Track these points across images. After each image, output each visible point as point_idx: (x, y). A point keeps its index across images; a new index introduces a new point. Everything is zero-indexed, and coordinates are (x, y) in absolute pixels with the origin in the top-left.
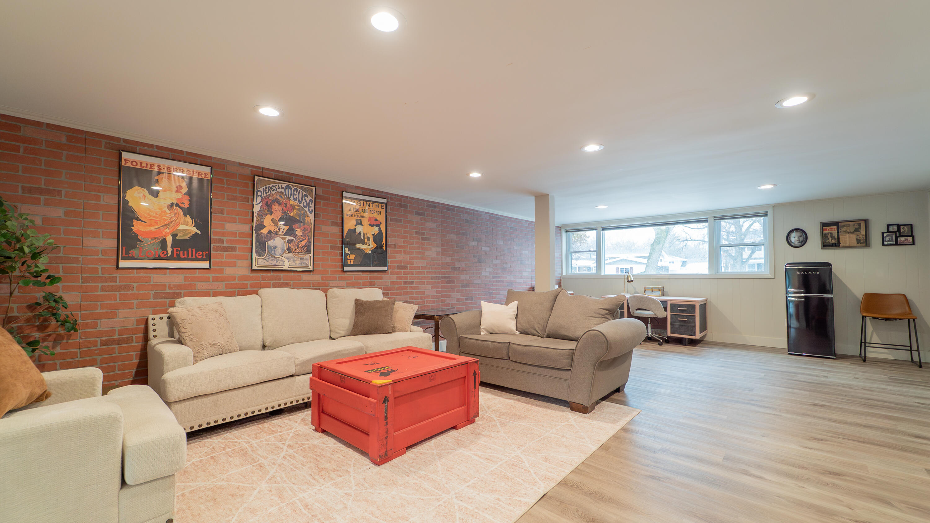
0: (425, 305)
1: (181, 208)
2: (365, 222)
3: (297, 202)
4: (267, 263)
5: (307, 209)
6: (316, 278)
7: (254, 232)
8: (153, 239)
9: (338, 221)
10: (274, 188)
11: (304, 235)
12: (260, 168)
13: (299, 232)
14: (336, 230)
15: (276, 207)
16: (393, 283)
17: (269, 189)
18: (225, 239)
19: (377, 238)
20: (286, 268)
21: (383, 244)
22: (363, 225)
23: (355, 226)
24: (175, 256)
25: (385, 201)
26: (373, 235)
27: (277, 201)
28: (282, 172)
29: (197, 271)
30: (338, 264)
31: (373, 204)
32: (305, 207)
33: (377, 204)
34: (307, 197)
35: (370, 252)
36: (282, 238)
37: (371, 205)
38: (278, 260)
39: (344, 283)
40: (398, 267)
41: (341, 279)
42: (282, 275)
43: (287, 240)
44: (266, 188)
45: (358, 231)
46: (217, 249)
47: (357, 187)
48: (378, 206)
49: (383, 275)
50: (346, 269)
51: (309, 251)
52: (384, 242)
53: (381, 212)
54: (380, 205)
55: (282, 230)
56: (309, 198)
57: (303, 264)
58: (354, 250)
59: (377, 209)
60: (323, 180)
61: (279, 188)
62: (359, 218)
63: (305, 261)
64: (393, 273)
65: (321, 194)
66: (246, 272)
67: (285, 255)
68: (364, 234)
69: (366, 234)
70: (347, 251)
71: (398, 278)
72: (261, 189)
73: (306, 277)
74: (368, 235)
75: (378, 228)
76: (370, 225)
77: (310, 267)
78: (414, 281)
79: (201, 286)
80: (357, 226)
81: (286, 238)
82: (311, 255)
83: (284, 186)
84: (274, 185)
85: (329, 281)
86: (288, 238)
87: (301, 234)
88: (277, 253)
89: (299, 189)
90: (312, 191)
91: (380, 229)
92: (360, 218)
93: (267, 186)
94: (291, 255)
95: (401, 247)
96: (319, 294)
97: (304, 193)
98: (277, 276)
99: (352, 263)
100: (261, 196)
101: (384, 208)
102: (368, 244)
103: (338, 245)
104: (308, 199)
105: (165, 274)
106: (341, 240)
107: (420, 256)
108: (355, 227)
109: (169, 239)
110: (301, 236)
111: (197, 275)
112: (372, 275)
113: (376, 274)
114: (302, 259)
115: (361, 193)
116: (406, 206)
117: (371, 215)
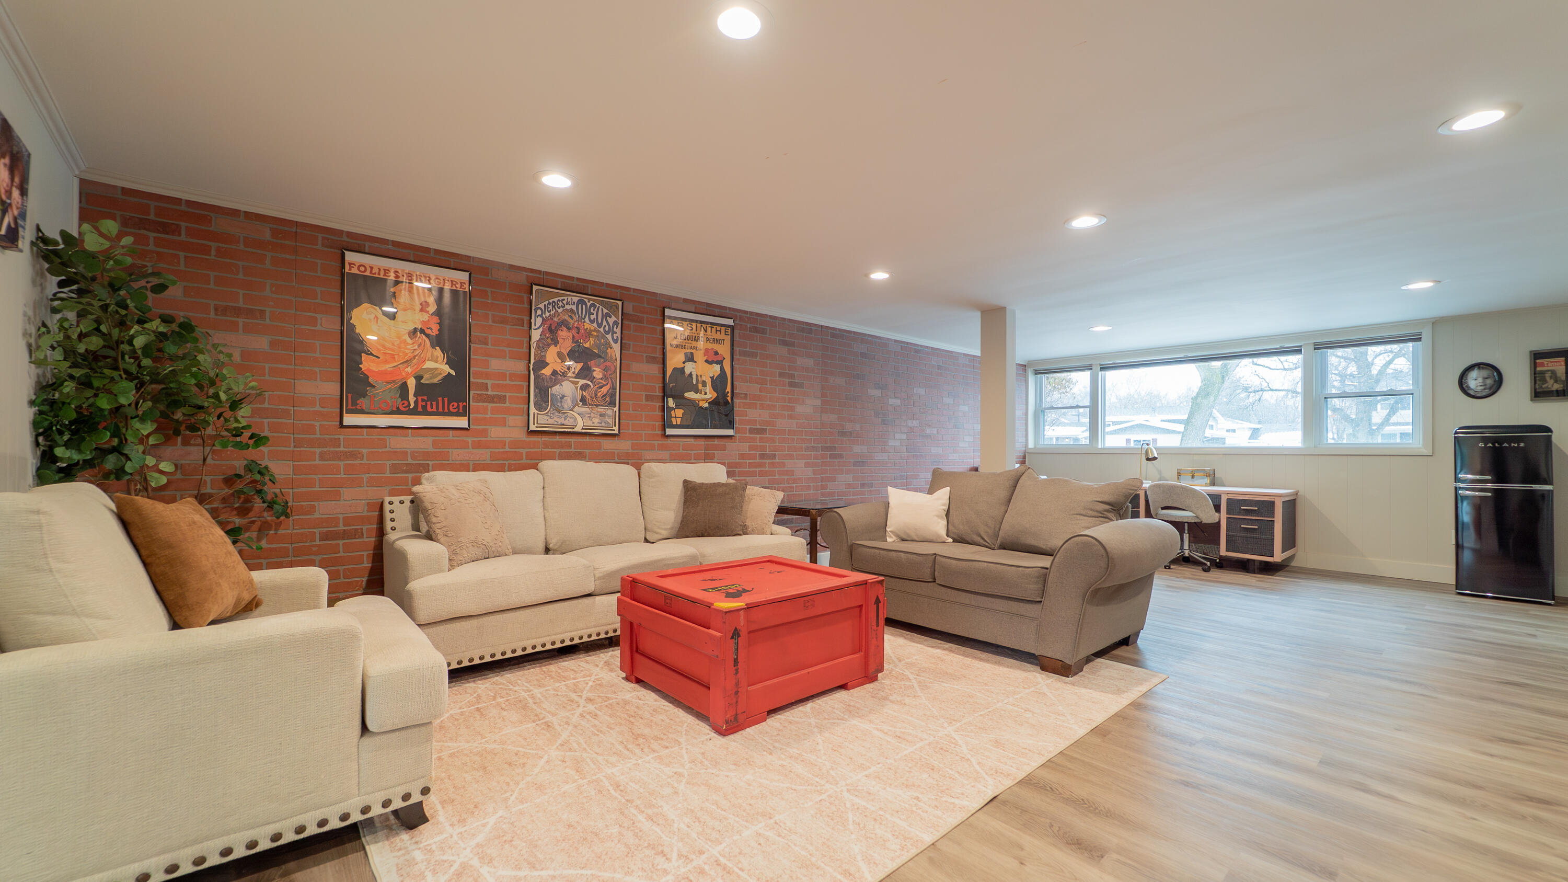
0: (795, 493)
1: (427, 336)
2: (700, 356)
3: (595, 325)
4: (551, 421)
5: (609, 337)
6: (623, 445)
7: (532, 372)
8: (389, 383)
9: (658, 355)
10: (560, 304)
11: (605, 377)
12: (540, 272)
13: (598, 373)
14: (655, 369)
15: (563, 333)
16: (742, 456)
17: (554, 305)
18: (489, 382)
19: (718, 383)
20: (578, 429)
21: (728, 392)
22: (696, 362)
23: (684, 363)
24: (420, 409)
25: (730, 322)
26: (712, 378)
27: (564, 323)
28: (572, 278)
29: (451, 432)
30: (657, 424)
31: (712, 327)
32: (607, 333)
33: (718, 328)
34: (610, 317)
35: (707, 405)
36: (573, 382)
37: (709, 329)
38: (567, 416)
39: (665, 454)
40: (752, 431)
41: (661, 447)
42: (573, 440)
43: (579, 385)
44: (549, 303)
45: (687, 371)
46: (480, 398)
47: (686, 301)
48: (720, 331)
49: (728, 443)
50: (669, 431)
51: (612, 404)
52: (729, 389)
53: (724, 340)
54: (723, 329)
55: (573, 370)
56: (613, 319)
57: (603, 424)
58: (681, 402)
59: (718, 336)
60: (635, 290)
61: (568, 303)
62: (689, 351)
63: (607, 419)
64: (742, 440)
65: (631, 312)
66: (521, 435)
67: (576, 408)
68: (697, 375)
69: (701, 376)
71: (751, 448)
72: (542, 306)
73: (607, 444)
74: (704, 378)
76: (707, 361)
77: (614, 428)
78: (777, 453)
79: (457, 455)
80: (687, 363)
81: (578, 382)
82: (616, 409)
83: (575, 299)
84: (561, 298)
85: (643, 451)
86: (582, 382)
87: (601, 376)
88: (566, 406)
89: (598, 305)
90: (617, 308)
91: (722, 369)
92: (691, 351)
93: (551, 301)
94: (585, 409)
95: (755, 397)
96: (628, 471)
97: (605, 311)
98: (566, 442)
99: (679, 423)
100: (541, 316)
101: (729, 333)
102: (703, 393)
103: (657, 394)
104: (611, 320)
105: (407, 436)
106: (661, 385)
107: (786, 413)
108: (683, 365)
109: (412, 383)
110: (601, 379)
111: (451, 438)
112: (710, 442)
113: (716, 442)
114: (602, 415)
115: (693, 310)
116: (764, 331)
117: (709, 346)
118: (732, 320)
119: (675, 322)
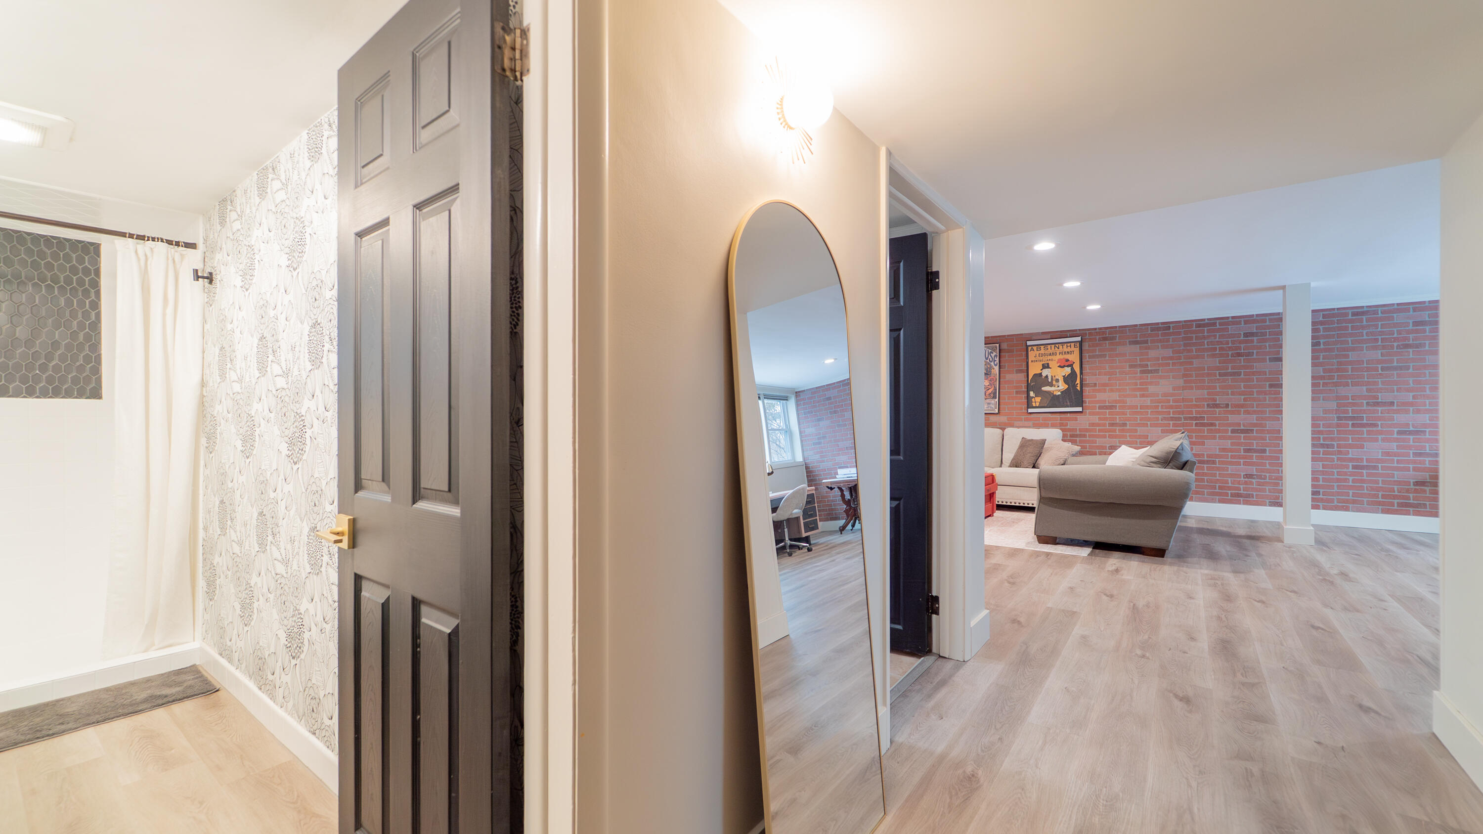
2: (1054, 365)
5: (992, 363)
6: (1002, 419)
9: (1024, 368)
14: (1022, 376)
16: (1093, 424)
19: (1070, 379)
21: (1077, 384)
22: (1051, 368)
23: (1041, 370)
25: (1079, 339)
26: (1064, 376)
31: (1063, 345)
33: (1069, 345)
34: (993, 353)
35: (1059, 393)
37: (1061, 347)
39: (1030, 423)
40: (1101, 408)
41: (1027, 419)
45: (1044, 375)
47: (1044, 333)
48: (1070, 346)
49: (1079, 416)
50: (1030, 410)
51: (995, 397)
52: (1078, 381)
53: (1073, 351)
54: (1072, 344)
56: (995, 354)
57: (989, 408)
58: (1039, 392)
59: (1069, 349)
60: (1008, 335)
63: (991, 405)
64: (1091, 414)
65: (1008, 348)
68: (1052, 376)
69: (1055, 376)
70: (1032, 394)
71: (1101, 419)
73: (993, 418)
74: (1057, 377)
76: (1060, 366)
77: (996, 410)
78: (1127, 422)
80: (1044, 370)
82: (997, 400)
85: (1015, 422)
87: (988, 384)
89: (985, 349)
90: (996, 347)
91: (1072, 369)
92: (1047, 362)
95: (1105, 385)
96: (999, 431)
97: (990, 351)
99: (1037, 405)
101: (1078, 346)
102: (1057, 386)
104: (993, 355)
106: (1026, 385)
107: (1138, 393)
112: (1063, 416)
113: (1069, 415)
114: (989, 404)
115: (1049, 337)
116: (1114, 338)
117: (1061, 357)
118: (1080, 337)
119: (1035, 348)
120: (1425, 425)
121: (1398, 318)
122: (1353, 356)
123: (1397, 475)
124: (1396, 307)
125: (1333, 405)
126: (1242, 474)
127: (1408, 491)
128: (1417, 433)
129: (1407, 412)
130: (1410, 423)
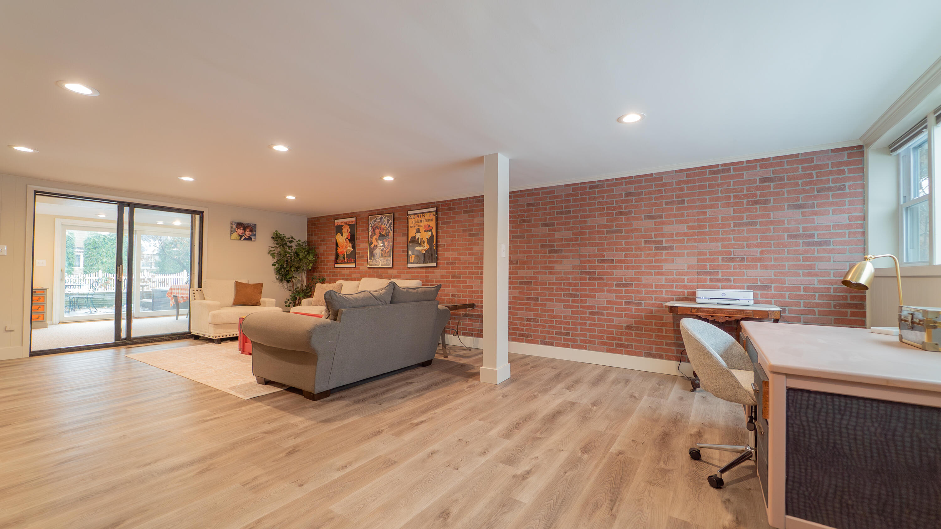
0: (473, 299)
1: (348, 239)
2: (422, 230)
3: (385, 225)
6: (394, 272)
7: (369, 247)
8: (342, 255)
9: (406, 232)
11: (388, 245)
12: (371, 211)
13: (386, 244)
15: (377, 231)
16: (442, 277)
17: (374, 221)
18: (360, 252)
19: (430, 240)
20: (380, 266)
21: (435, 245)
22: (421, 232)
23: (415, 233)
25: (435, 209)
26: (427, 239)
27: (377, 227)
28: (379, 210)
29: (353, 268)
32: (389, 227)
33: (430, 214)
35: (425, 252)
36: (379, 248)
37: (426, 215)
39: (409, 276)
40: (447, 263)
41: (408, 273)
43: (381, 249)
45: (417, 237)
46: (358, 257)
47: (417, 205)
49: (436, 271)
52: (435, 243)
53: (433, 219)
54: (432, 213)
55: (379, 244)
56: (391, 221)
58: (414, 252)
59: (430, 218)
60: (398, 207)
61: (378, 219)
62: (418, 228)
64: (442, 268)
65: (398, 217)
67: (380, 258)
68: (421, 238)
70: (410, 253)
71: (447, 273)
72: (371, 223)
73: (390, 272)
74: (423, 240)
75: (430, 232)
76: (425, 231)
77: (390, 265)
78: (462, 275)
79: (354, 275)
80: (417, 234)
83: (380, 217)
84: (376, 218)
85: (401, 274)
88: (377, 258)
89: (386, 217)
90: (392, 216)
91: (432, 233)
92: (419, 227)
95: (450, 245)
97: (388, 219)
98: (378, 271)
99: (412, 262)
101: (435, 215)
102: (423, 246)
104: (390, 222)
105: (345, 270)
107: (467, 252)
108: (415, 235)
109: (345, 254)
111: (352, 270)
112: (427, 270)
113: (430, 270)
114: (387, 260)
115: (420, 208)
116: (454, 209)
117: (426, 223)
118: (436, 208)
119: (412, 216)
120: (633, 279)
121: (616, 190)
122: (589, 221)
123: (616, 320)
124: (615, 181)
125: (577, 262)
126: (525, 318)
127: (621, 334)
128: (627, 285)
129: (621, 268)
130: (623, 277)
